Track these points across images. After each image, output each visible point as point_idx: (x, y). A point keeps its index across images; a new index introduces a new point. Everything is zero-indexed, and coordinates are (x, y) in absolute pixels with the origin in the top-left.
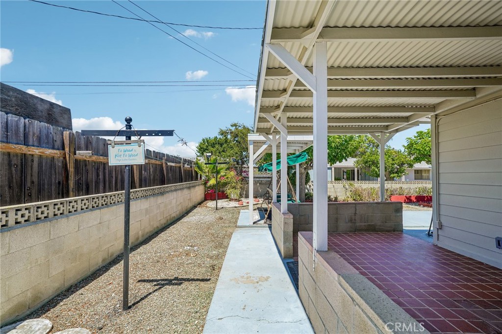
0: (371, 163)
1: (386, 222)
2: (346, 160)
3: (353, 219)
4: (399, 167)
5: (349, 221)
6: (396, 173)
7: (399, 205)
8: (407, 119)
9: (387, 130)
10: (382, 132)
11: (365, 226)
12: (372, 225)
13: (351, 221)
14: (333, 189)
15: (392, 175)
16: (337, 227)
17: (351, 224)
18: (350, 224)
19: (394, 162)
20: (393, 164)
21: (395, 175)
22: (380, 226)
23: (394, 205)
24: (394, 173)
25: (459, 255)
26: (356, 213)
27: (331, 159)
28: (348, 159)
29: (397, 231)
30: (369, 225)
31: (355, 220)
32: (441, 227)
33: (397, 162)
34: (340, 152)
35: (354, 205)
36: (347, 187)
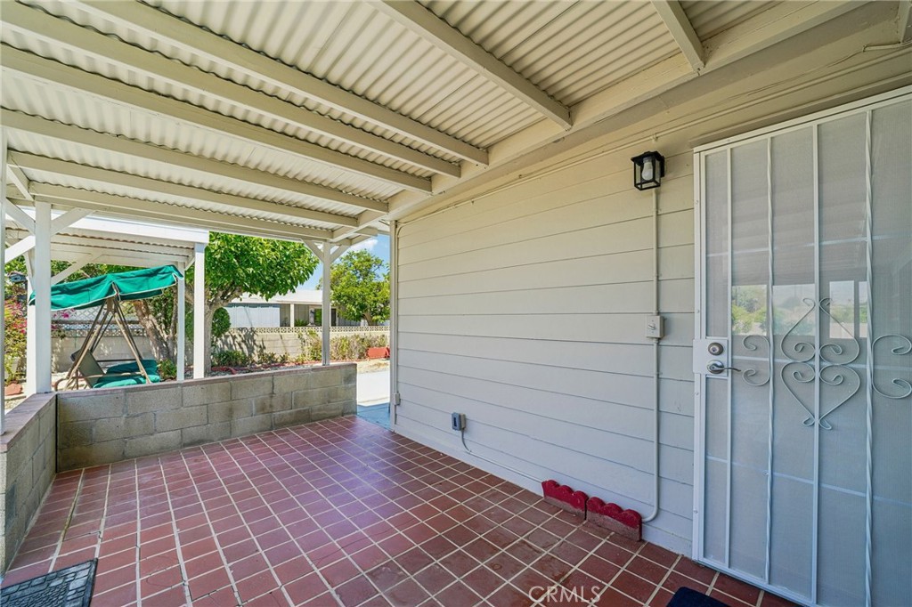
0: (345, 298)
1: (329, 402)
2: (294, 291)
3: (268, 404)
4: (382, 306)
5: (257, 411)
6: (380, 314)
7: (352, 369)
8: (355, 219)
9: (332, 238)
10: (325, 240)
11: (290, 414)
12: (304, 411)
13: (263, 409)
14: (280, 341)
15: (375, 318)
16: (230, 427)
17: (264, 416)
18: (260, 417)
19: (376, 299)
20: (375, 302)
21: (379, 317)
22: (319, 410)
23: (343, 370)
24: (376, 315)
25: (417, 445)
26: (273, 393)
27: (264, 287)
28: (296, 290)
29: (348, 413)
30: (300, 411)
31: (271, 406)
32: (398, 401)
33: (380, 298)
34: (279, 275)
35: (270, 378)
36: (305, 337)
